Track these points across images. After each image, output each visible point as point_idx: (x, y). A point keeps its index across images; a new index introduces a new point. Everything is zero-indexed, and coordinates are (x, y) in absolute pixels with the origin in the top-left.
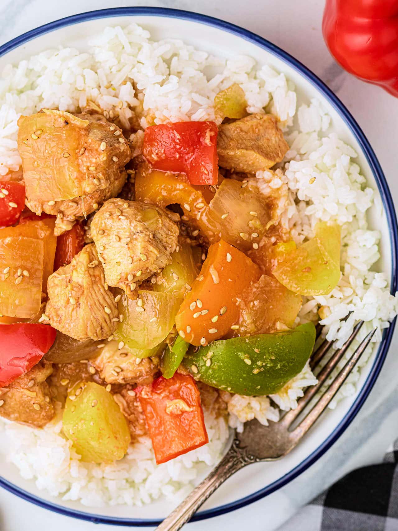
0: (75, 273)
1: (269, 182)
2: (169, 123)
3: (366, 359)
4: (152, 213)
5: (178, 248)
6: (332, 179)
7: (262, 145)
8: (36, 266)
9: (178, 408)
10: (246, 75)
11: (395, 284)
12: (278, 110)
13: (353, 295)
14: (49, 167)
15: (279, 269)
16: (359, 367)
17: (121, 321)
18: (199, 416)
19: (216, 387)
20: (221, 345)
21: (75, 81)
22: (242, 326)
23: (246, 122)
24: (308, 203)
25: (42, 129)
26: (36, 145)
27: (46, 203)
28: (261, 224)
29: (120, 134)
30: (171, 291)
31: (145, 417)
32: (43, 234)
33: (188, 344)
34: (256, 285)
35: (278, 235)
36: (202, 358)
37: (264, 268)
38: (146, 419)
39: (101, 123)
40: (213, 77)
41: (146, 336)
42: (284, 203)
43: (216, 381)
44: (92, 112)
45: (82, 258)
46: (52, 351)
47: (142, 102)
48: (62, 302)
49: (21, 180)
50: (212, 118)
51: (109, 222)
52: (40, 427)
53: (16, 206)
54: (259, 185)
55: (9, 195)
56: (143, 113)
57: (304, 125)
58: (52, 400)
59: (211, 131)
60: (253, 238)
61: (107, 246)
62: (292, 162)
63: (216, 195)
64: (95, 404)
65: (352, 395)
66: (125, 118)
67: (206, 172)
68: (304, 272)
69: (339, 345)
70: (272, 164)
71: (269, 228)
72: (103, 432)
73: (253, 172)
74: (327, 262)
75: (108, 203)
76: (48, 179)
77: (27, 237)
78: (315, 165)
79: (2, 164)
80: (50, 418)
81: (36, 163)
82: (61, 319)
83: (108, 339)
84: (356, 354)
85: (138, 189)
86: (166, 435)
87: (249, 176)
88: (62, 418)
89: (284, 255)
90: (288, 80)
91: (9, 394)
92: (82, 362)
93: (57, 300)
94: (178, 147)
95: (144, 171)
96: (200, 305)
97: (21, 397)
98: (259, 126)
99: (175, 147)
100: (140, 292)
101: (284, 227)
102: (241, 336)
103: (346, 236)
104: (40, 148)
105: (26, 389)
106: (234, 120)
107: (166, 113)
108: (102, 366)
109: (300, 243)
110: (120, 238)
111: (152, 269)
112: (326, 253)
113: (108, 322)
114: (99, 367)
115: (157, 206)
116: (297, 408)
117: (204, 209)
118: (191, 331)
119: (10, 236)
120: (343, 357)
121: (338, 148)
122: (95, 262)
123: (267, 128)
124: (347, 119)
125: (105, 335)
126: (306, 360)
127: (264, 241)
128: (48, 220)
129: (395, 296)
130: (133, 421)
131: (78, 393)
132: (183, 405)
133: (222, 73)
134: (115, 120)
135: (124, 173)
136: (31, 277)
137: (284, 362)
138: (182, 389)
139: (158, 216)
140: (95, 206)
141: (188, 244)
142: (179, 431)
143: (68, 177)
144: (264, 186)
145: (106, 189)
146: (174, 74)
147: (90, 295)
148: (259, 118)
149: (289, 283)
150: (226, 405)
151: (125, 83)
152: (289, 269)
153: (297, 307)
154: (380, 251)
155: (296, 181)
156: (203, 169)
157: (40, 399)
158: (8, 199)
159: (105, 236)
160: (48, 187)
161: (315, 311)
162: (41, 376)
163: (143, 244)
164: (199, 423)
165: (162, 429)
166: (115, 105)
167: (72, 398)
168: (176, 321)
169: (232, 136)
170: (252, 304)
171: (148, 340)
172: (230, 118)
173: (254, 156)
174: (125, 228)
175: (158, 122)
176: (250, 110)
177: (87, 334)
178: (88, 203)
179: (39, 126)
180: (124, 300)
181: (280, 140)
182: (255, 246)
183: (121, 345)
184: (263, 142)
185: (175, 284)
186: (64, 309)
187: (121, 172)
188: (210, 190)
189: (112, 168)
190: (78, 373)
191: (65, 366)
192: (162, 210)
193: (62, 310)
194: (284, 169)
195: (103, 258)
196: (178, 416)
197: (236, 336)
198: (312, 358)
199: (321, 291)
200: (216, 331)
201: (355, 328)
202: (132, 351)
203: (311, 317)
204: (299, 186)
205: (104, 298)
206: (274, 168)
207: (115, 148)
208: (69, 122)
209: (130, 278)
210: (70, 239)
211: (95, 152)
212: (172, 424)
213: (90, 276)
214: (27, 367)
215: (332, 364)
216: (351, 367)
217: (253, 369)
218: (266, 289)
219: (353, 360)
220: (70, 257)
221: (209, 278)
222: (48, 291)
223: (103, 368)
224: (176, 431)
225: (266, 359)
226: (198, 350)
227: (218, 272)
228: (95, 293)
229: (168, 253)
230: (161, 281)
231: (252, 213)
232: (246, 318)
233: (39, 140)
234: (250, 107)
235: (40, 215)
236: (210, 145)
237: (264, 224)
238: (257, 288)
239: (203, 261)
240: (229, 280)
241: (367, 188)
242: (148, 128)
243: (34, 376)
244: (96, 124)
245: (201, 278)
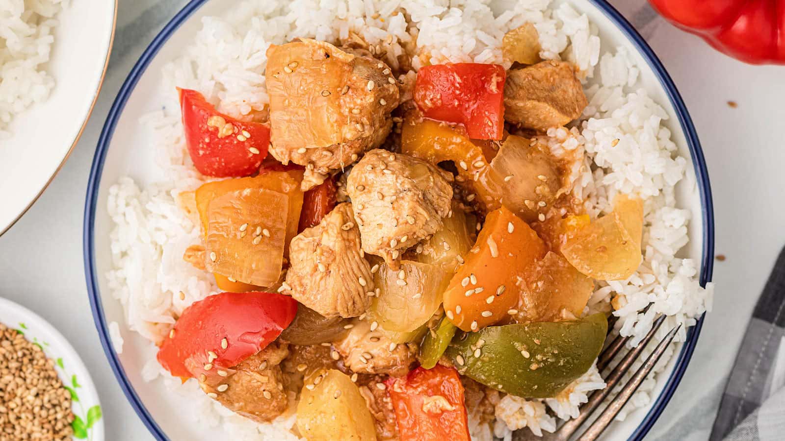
0: (325, 236)
1: (562, 141)
2: (449, 64)
3: (665, 363)
4: (422, 169)
5: (451, 213)
6: (638, 143)
7: (557, 97)
8: (279, 226)
9: (437, 405)
10: (541, 14)
11: (705, 277)
12: (577, 56)
13: (655, 284)
14: (303, 107)
15: (569, 246)
16: (655, 373)
17: (377, 296)
18: (463, 417)
19: (484, 384)
20: (496, 332)
21: (337, 9)
22: (521, 310)
23: (540, 69)
24: (606, 171)
25: (298, 61)
26: (289, 80)
27: (295, 150)
28: (551, 190)
29: (390, 74)
30: (440, 264)
31: (395, 416)
32: (288, 187)
33: (456, 328)
34: (541, 263)
35: (569, 207)
36: (470, 347)
37: (550, 244)
38: (396, 418)
39: (367, 58)
40: (502, 13)
41: (406, 316)
42: (578, 169)
43: (484, 376)
44: (355, 46)
45: (334, 218)
46: (291, 327)
47: (415, 38)
48: (308, 269)
49: (265, 121)
50: (500, 60)
51: (371, 177)
52: (269, 420)
53: (257, 152)
54: (550, 144)
55: (251, 138)
56: (415, 51)
57: (607, 77)
58: (286, 389)
59: (498, 75)
60: (540, 207)
61: (367, 205)
62: (591, 120)
63: (500, 153)
64: (339, 396)
65: (645, 405)
66: (394, 56)
67: (490, 124)
68: (598, 252)
69: (634, 343)
70: (567, 120)
71: (560, 198)
72: (345, 429)
73: (544, 129)
74: (626, 242)
75: (370, 155)
76: (300, 121)
77: (269, 189)
78: (618, 125)
79: (244, 101)
80: (282, 410)
81: (287, 101)
82: (305, 290)
83: (359, 317)
84: (654, 355)
85: (406, 141)
86: (421, 437)
87: (538, 133)
88: (296, 410)
89: (576, 230)
90: (590, 23)
91: (235, 378)
92: (324, 344)
93: (301, 267)
94: (458, 92)
95: (414, 120)
96: (474, 282)
97: (250, 381)
98: (554, 74)
99: (454, 92)
100: (402, 262)
101: (577, 197)
102: (519, 323)
103: (649, 214)
104: (293, 83)
105: (256, 371)
106: (524, 66)
107: (444, 51)
108: (348, 351)
109: (594, 218)
110: (383, 196)
111: (420, 235)
112: (626, 232)
113: (362, 296)
114: (344, 353)
115: (428, 162)
116: (578, 416)
117: (483, 168)
118: (461, 312)
119: (249, 188)
120: (637, 360)
121: (646, 106)
122: (350, 224)
123: (563, 77)
124: (659, 74)
125: (357, 312)
126: (595, 359)
127: (552, 212)
128: (294, 172)
129: (705, 288)
130: (381, 420)
131: (317, 381)
132: (443, 403)
133: (512, 9)
134: (381, 56)
135: (389, 120)
136: (271, 238)
137: (568, 358)
138: (443, 384)
139: (429, 174)
140: (354, 157)
141: (461, 209)
142: (438, 433)
143: (326, 120)
144: (557, 146)
145: (369, 137)
146: (455, 7)
147: (343, 262)
148: (555, 65)
149: (579, 263)
150: (492, 409)
151: (395, 13)
152: (581, 247)
153: (587, 293)
154: (689, 234)
155: (595, 143)
156: (486, 120)
157: (272, 385)
158: (249, 143)
159: (365, 193)
160: (300, 131)
161: (608, 300)
162: (275, 357)
163: (411, 204)
164: (462, 425)
165: (417, 429)
166: (383, 39)
167: (310, 387)
168: (444, 298)
169: (522, 84)
170: (535, 285)
171: (408, 320)
172: (520, 62)
173: (547, 110)
174: (390, 185)
175: (434, 62)
176: (544, 55)
177: (336, 309)
178: (346, 152)
179: (293, 58)
180: (381, 271)
181: (577, 93)
182: (542, 217)
183: (374, 326)
184: (558, 94)
185: (445, 255)
186: (309, 277)
187: (387, 119)
188: (492, 147)
189: (378, 112)
190: (317, 358)
191: (304, 348)
192: (434, 167)
193: (307, 279)
194: (580, 128)
195: (361, 219)
196: (436, 417)
197: (514, 322)
198: (600, 358)
199: (618, 276)
200: (491, 314)
201: (655, 324)
202: (387, 333)
203: (603, 308)
204: (599, 148)
205: (359, 267)
206: (568, 126)
207: (384, 89)
208: (330, 55)
209: (393, 243)
210: (320, 196)
211: (360, 92)
212: (428, 424)
213: (344, 239)
214: (261, 345)
215: (624, 366)
216: (647, 371)
217: (531, 363)
218: (552, 268)
219: (650, 363)
220: (318, 217)
221: (486, 250)
222: (291, 256)
223: (349, 353)
224: (434, 433)
225: (547, 353)
226: (465, 337)
227: (497, 244)
228: (349, 260)
229: (439, 218)
230: (428, 250)
231: (541, 177)
232: (527, 301)
233: (294, 74)
234: (544, 51)
235: (287, 164)
236: (496, 92)
237: (553, 192)
238: (542, 267)
239: (477, 232)
240: (510, 254)
241: (678, 157)
242: (422, 69)
243: (267, 358)
244: (362, 59)
245: (476, 250)
